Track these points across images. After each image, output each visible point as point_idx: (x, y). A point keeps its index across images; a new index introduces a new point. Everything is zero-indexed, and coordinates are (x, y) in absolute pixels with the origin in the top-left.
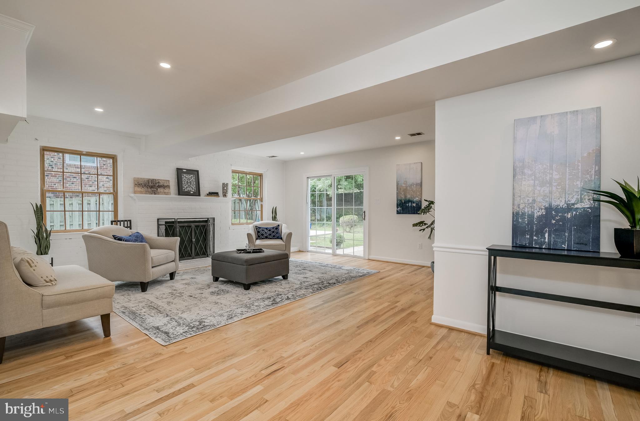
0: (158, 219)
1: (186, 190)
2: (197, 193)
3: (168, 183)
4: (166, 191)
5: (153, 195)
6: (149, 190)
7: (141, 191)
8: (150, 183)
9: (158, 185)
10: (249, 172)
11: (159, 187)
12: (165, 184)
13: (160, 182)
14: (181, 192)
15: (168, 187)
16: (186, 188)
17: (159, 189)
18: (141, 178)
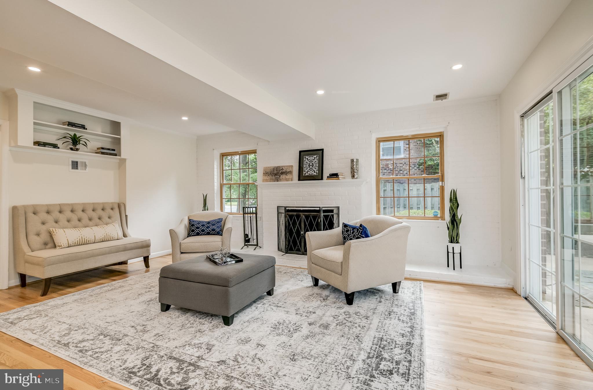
0: (278, 207)
1: (306, 174)
2: (320, 177)
3: (290, 169)
4: (289, 176)
5: (276, 183)
6: (274, 177)
7: (267, 180)
8: (275, 171)
9: (282, 172)
10: (413, 136)
11: (282, 173)
12: (288, 170)
13: (284, 168)
14: (301, 177)
15: (291, 172)
16: (307, 172)
17: (281, 176)
18: (269, 167)
